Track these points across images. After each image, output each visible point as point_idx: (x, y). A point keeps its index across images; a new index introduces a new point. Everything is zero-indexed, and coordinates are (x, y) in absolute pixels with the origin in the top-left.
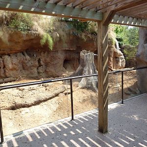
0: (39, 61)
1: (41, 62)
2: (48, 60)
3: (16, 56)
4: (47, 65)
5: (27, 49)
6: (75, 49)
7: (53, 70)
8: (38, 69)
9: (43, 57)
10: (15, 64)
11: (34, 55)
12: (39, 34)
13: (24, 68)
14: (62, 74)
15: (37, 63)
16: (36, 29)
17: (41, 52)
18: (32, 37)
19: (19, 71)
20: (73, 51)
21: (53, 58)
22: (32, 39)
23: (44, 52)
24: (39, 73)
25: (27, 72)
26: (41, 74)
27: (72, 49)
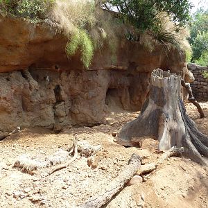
0: (57, 91)
1: (63, 93)
2: (77, 88)
3: (8, 80)
4: (74, 99)
5: (33, 65)
6: (126, 68)
7: (86, 110)
8: (54, 108)
9: (67, 83)
10: (5, 98)
11: (45, 78)
12: (63, 31)
13: (25, 108)
14: (104, 118)
15: (53, 96)
16: (58, 19)
17: (61, 72)
18: (49, 36)
19: (15, 114)
20: (123, 70)
21: (88, 85)
22: (47, 41)
23: (68, 73)
24: (57, 116)
25: (32, 116)
26: (62, 119)
27: (121, 68)
